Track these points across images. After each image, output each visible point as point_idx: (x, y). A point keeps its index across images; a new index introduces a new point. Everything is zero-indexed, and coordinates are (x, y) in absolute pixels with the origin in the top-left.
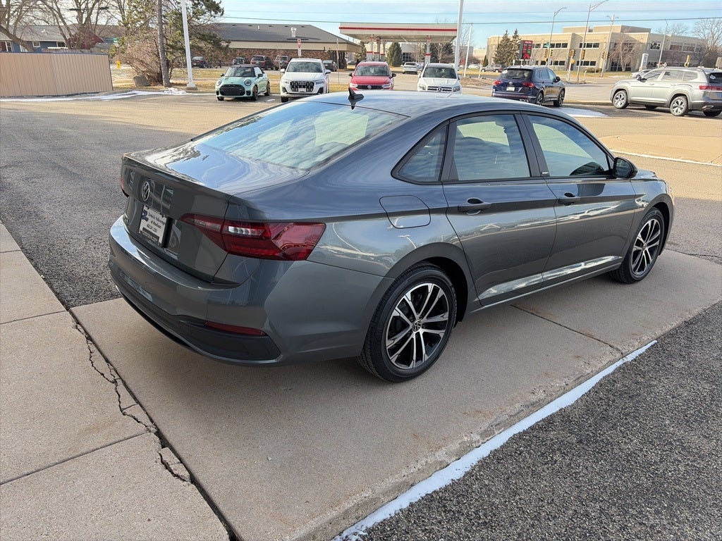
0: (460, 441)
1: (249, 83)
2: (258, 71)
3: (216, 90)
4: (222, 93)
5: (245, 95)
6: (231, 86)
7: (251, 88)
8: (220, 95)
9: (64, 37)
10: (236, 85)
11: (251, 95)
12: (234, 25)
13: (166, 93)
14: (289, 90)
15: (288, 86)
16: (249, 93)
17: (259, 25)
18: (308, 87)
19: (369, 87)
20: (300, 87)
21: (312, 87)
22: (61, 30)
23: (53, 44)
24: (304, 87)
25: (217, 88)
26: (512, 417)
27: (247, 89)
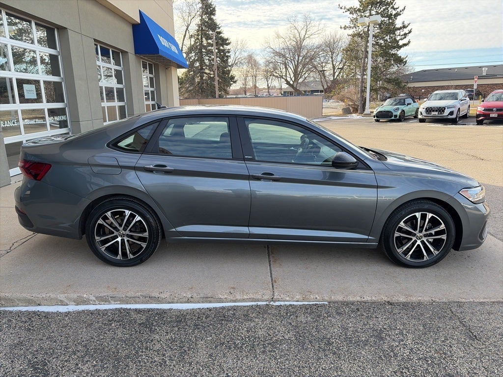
0: (79, 295)
1: (398, 109)
2: (409, 100)
3: (374, 114)
4: (377, 117)
5: (393, 118)
6: (384, 111)
7: (398, 113)
8: (376, 118)
9: (323, 87)
10: (387, 111)
11: (398, 118)
12: (437, 70)
13: (349, 117)
14: (424, 114)
15: (423, 111)
16: (396, 116)
17: (456, 68)
18: (440, 111)
19: (494, 109)
20: (433, 111)
21: (443, 111)
22: (322, 83)
23: (317, 91)
24: (436, 111)
25: (375, 113)
26: (127, 298)
27: (394, 114)
